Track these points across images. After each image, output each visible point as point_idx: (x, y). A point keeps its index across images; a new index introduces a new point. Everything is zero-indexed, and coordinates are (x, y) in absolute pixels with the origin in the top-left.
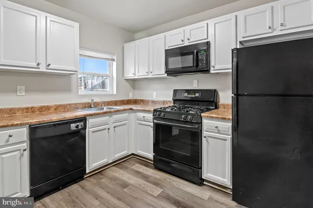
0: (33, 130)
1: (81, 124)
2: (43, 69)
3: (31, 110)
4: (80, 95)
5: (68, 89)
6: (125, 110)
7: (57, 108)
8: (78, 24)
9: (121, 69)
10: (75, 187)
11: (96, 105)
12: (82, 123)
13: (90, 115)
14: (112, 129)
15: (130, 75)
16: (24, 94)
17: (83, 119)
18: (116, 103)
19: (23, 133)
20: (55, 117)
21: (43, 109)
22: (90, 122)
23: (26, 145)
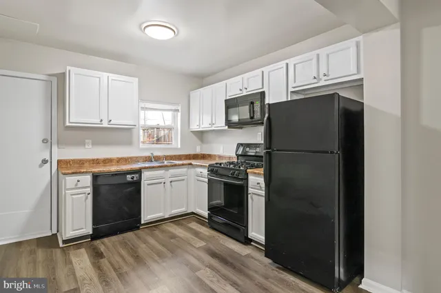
0: (95, 177)
1: (136, 177)
2: (105, 124)
3: (96, 162)
4: (141, 148)
5: (129, 143)
6: (183, 165)
7: (120, 161)
8: (137, 79)
9: (187, 120)
10: (130, 235)
11: (157, 159)
12: (137, 175)
13: (145, 168)
14: (168, 184)
15: (194, 127)
16: (90, 146)
17: (139, 172)
18: (179, 157)
19: (87, 180)
20: (114, 168)
21: (107, 161)
22: (145, 174)
23: (89, 190)
